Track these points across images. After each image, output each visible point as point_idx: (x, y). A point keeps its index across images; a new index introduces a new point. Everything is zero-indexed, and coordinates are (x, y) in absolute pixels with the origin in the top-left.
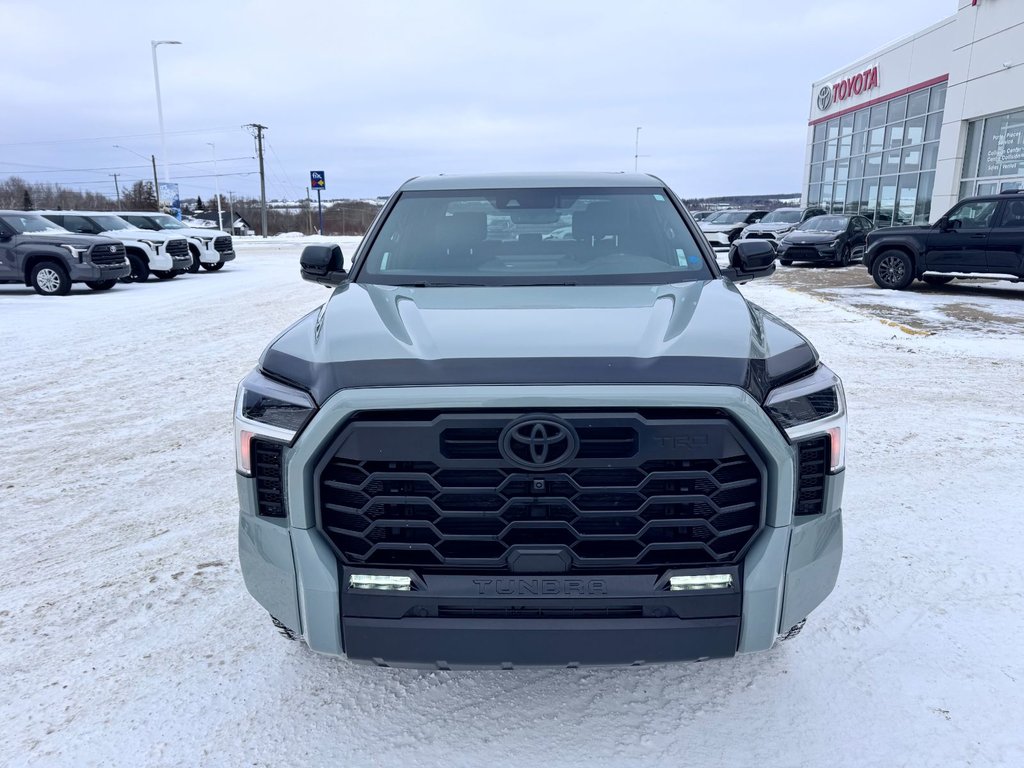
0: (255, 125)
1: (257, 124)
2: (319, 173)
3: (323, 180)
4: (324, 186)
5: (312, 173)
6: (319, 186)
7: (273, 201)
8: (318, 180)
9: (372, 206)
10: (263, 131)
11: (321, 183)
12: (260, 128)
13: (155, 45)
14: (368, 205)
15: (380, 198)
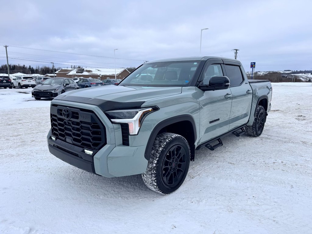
0: (235, 50)
1: (236, 49)
2: (253, 63)
3: (255, 65)
4: (255, 67)
5: (251, 63)
6: (253, 67)
7: (247, 72)
8: (253, 65)
9: (281, 73)
10: (238, 51)
11: (254, 66)
12: (237, 50)
13: (202, 30)
14: (280, 73)
15: (285, 71)
